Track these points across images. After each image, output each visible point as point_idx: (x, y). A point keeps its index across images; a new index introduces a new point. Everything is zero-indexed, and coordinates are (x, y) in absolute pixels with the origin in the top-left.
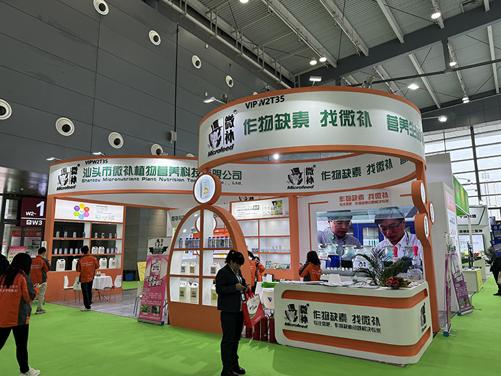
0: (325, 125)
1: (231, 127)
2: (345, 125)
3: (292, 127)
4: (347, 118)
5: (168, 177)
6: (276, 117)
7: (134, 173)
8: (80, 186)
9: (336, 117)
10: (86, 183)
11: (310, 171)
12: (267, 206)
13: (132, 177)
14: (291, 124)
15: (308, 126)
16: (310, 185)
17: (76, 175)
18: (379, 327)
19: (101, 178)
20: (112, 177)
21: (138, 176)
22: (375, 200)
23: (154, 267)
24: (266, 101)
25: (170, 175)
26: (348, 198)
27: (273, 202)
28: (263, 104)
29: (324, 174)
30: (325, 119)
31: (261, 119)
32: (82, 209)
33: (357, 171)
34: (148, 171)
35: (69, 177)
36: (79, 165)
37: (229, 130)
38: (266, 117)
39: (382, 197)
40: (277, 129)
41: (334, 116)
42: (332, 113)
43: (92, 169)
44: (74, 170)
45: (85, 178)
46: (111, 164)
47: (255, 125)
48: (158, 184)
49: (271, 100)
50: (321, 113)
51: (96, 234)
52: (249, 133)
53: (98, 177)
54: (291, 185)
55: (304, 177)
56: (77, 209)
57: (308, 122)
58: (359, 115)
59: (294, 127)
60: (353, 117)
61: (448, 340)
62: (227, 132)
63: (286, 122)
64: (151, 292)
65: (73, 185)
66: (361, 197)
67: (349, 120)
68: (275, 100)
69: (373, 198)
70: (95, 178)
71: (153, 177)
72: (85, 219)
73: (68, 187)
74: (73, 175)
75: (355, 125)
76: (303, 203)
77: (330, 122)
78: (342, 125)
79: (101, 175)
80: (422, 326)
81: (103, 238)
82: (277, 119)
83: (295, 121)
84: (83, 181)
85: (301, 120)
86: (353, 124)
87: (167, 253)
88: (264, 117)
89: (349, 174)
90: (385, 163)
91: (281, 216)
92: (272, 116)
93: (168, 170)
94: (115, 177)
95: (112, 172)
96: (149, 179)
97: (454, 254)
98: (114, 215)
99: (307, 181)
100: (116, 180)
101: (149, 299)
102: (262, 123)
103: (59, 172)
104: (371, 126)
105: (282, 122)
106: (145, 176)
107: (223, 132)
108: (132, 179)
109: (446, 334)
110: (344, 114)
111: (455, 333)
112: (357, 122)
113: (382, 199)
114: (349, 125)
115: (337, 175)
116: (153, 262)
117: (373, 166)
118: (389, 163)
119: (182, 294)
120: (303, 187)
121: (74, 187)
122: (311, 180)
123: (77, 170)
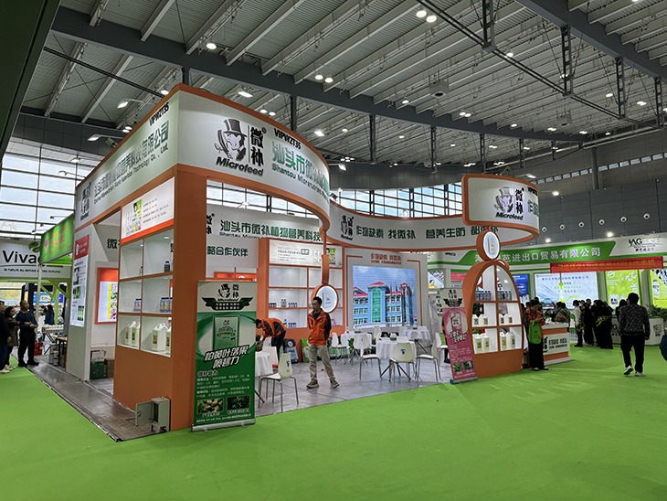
10: (279, 173)
12: (319, 252)
13: (318, 186)
16: (350, 236)
19: (297, 173)
23: (454, 321)
26: (377, 256)
29: (357, 228)
35: (247, 148)
36: (264, 131)
44: (258, 137)
62: (518, 203)
65: (257, 167)
73: (247, 168)
89: (374, 233)
90: (407, 233)
91: (333, 265)
94: (308, 179)
95: (305, 168)
99: (349, 232)
108: (318, 190)
115: (366, 232)
116: (452, 315)
117: (394, 232)
118: (412, 234)
119: (479, 345)
120: (347, 238)
121: (260, 173)
122: (351, 233)
123: (261, 139)
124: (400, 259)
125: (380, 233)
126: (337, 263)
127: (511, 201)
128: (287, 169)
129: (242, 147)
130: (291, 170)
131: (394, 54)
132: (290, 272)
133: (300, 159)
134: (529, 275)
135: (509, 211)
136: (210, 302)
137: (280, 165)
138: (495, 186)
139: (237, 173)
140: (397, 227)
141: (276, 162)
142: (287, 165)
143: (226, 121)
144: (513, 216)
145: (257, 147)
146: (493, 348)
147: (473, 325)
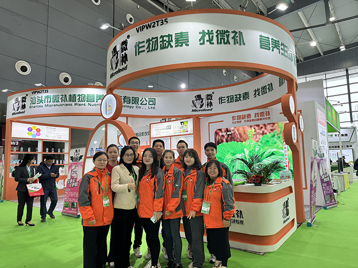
0: (203, 43)
1: (125, 50)
2: (221, 43)
3: (174, 46)
4: (223, 37)
5: (95, 103)
6: (160, 38)
7: (68, 100)
8: (28, 111)
9: (212, 36)
10: (32, 109)
11: (209, 97)
12: (177, 126)
13: (67, 103)
14: (173, 44)
15: (188, 45)
16: (209, 108)
17: (25, 103)
18: (242, 219)
19: (44, 104)
20: (51, 103)
21: (71, 103)
22: (260, 118)
23: (74, 172)
24: (152, 25)
25: (97, 102)
26: (239, 117)
27: (181, 123)
28: (150, 28)
29: (220, 99)
30: (203, 38)
31: (148, 41)
32: (34, 130)
33: (246, 96)
34: (79, 98)
35: (20, 105)
36: (27, 95)
37: (123, 53)
38: (153, 38)
39: (265, 115)
40: (161, 48)
41: (211, 36)
42: (210, 33)
43: (37, 98)
44: (24, 99)
45: (32, 105)
46: (51, 93)
47: (144, 46)
48: (87, 108)
49: (156, 23)
50: (200, 33)
51: (47, 149)
52: (139, 54)
53: (41, 104)
54: (195, 108)
55: (205, 102)
56: (30, 130)
57: (188, 42)
58: (234, 34)
59: (176, 46)
60: (228, 36)
61: (310, 230)
62: (122, 55)
63: (169, 42)
64: (71, 191)
65: (23, 110)
66: (249, 116)
67: (224, 39)
68: (160, 23)
69: (258, 116)
70: (39, 105)
71: (83, 103)
72: (37, 137)
73: (20, 113)
74: (23, 103)
75: (229, 43)
76: (204, 122)
77: (207, 41)
78: (218, 43)
79: (43, 102)
80: (284, 218)
81: (53, 153)
82: (161, 40)
83: (177, 41)
84: (30, 107)
85: (182, 40)
86: (228, 42)
87: (82, 160)
88: (150, 39)
89: (240, 98)
90: (268, 87)
91: (187, 133)
92: (157, 38)
93: (95, 97)
94: (54, 104)
95: (52, 99)
96: (80, 105)
97: (322, 160)
98: (61, 135)
99: (207, 105)
100: (55, 106)
101: (70, 197)
102: (150, 44)
103: (13, 101)
104: (244, 44)
105: (165, 43)
106: (77, 102)
107: (120, 55)
108: (67, 105)
109: (309, 225)
110: (220, 34)
111: (319, 224)
112: (231, 41)
113: (265, 117)
114: (224, 43)
115: (231, 99)
116: (73, 168)
117: (258, 90)
118: (271, 87)
120: (204, 110)
121: (24, 112)
122: (210, 104)
123: (26, 99)
124: (268, 114)
126: (189, 131)
127: (117, 57)
133: (48, 97)
135: (116, 67)
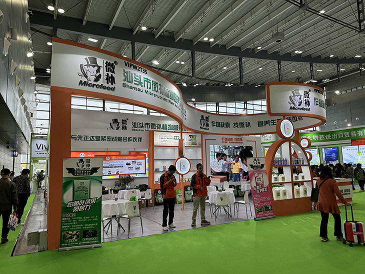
5: (177, 104)
7: (164, 93)
11: (207, 119)
12: (186, 138)
13: (164, 96)
16: (207, 128)
17: (114, 75)
19: (144, 89)
26: (225, 139)
27: (190, 136)
29: (213, 122)
34: (171, 95)
36: (116, 62)
43: (133, 75)
44: (111, 67)
54: (201, 126)
55: (205, 122)
64: (260, 197)
65: (110, 86)
66: (231, 139)
70: (137, 87)
73: (102, 86)
79: (143, 85)
89: (224, 125)
90: (245, 124)
93: (177, 98)
94: (154, 92)
95: (152, 86)
96: (171, 103)
100: (155, 95)
106: (170, 99)
108: (164, 99)
115: (218, 125)
116: (256, 175)
117: (237, 124)
118: (248, 125)
119: (278, 194)
120: (205, 129)
121: (113, 89)
122: (207, 125)
123: (114, 68)
124: (241, 140)
125: (228, 125)
126: (198, 144)
127: (300, 99)
128: (135, 86)
129: (99, 74)
130: (139, 87)
131: (249, 20)
132: (169, 150)
133: (147, 80)
134: (338, 147)
135: (300, 105)
136: (71, 170)
137: (129, 84)
138: (289, 90)
139: (95, 90)
140: (239, 120)
141: (126, 82)
142: (135, 84)
143: (86, 59)
144: (303, 109)
145: (110, 74)
146: (289, 196)
147: (273, 181)
